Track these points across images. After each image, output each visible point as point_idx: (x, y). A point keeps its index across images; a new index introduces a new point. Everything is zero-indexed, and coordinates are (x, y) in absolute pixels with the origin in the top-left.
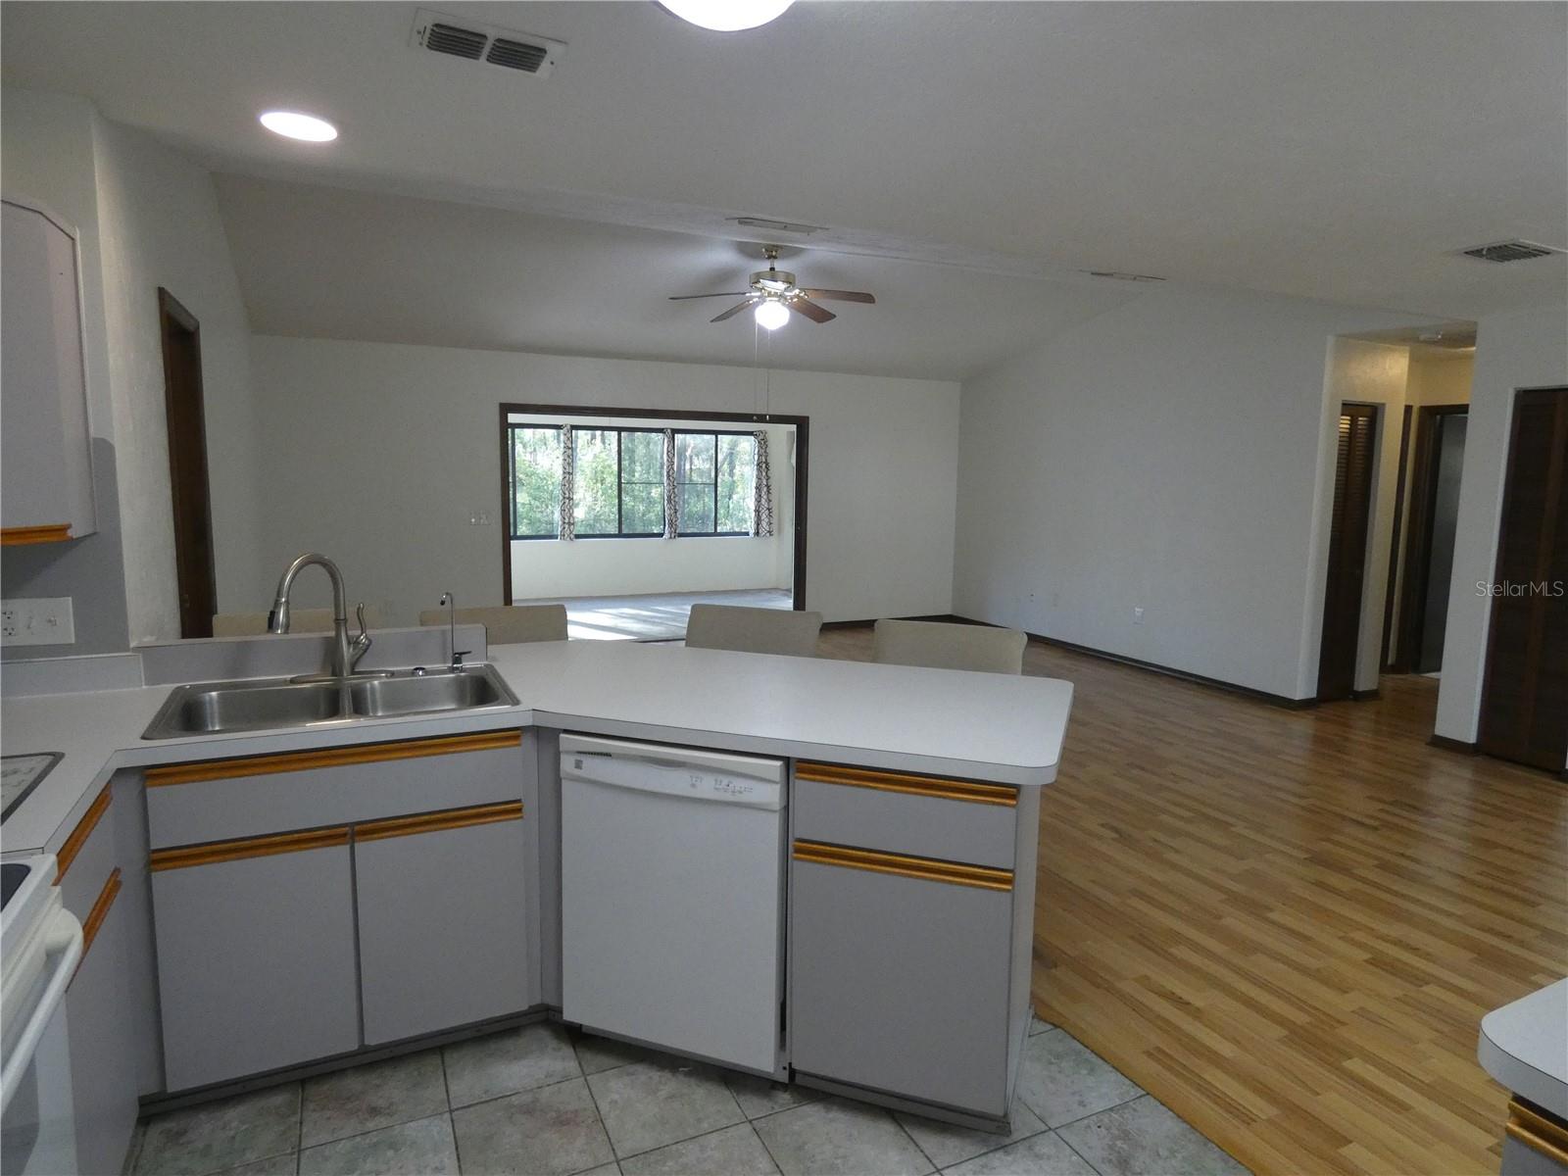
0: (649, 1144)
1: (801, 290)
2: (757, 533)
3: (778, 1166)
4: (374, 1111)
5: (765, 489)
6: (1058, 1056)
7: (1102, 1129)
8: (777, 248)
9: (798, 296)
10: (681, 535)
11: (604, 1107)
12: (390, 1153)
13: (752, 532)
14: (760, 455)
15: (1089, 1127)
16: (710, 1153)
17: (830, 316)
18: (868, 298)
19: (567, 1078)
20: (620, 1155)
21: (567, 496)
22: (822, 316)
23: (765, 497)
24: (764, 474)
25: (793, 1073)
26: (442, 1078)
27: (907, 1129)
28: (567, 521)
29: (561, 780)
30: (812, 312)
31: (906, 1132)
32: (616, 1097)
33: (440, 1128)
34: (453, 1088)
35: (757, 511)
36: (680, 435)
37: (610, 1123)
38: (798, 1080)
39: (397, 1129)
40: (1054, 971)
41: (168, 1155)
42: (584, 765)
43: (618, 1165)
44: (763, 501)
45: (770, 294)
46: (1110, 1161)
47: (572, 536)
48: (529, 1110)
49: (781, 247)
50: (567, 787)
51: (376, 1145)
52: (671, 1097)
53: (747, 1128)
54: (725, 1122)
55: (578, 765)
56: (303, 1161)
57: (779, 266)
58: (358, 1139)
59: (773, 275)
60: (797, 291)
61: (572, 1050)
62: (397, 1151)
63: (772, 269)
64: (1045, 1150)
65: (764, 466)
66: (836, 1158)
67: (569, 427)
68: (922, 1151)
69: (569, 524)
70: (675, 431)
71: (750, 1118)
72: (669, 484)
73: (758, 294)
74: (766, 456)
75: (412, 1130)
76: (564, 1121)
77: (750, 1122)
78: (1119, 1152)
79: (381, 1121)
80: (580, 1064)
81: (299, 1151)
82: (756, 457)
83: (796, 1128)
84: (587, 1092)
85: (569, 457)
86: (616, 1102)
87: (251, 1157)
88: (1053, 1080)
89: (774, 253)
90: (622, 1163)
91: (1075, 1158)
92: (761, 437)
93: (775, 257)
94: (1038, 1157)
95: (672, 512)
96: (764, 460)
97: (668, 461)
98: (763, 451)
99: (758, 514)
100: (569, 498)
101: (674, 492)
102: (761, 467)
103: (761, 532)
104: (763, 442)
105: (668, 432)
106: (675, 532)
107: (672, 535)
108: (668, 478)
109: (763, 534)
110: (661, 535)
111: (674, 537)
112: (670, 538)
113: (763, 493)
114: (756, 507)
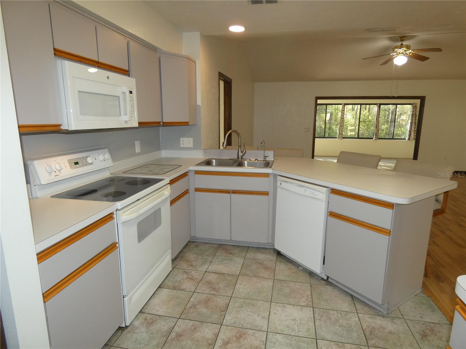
0: (283, 279)
1: (412, 50)
2: (409, 139)
3: (312, 294)
4: (230, 253)
5: (414, 124)
6: (423, 304)
7: (424, 326)
8: (404, 37)
9: (411, 53)
10: (379, 139)
11: (277, 268)
12: (230, 261)
13: (407, 139)
14: (413, 112)
15: (419, 323)
16: (296, 286)
17: (428, 58)
18: (439, 50)
19: (272, 261)
20: (275, 278)
21: (341, 125)
22: (423, 59)
23: (414, 126)
24: (414, 118)
25: (328, 277)
26: (246, 253)
27: (354, 301)
28: (340, 133)
29: (277, 187)
30: (419, 57)
31: (354, 302)
32: (281, 268)
33: (241, 261)
34: (247, 254)
35: (410, 131)
36: (383, 106)
37: (276, 272)
38: (329, 280)
39: (233, 258)
40: (441, 283)
41: (195, 248)
42: (282, 184)
43: (274, 280)
44: (413, 128)
45: (400, 53)
46: (420, 333)
47: (342, 138)
48: (260, 264)
49: (405, 36)
50: (278, 189)
51: (229, 259)
52: (294, 272)
53: (310, 285)
54: (304, 282)
55: (281, 184)
56: (215, 257)
57: (405, 43)
58: (225, 257)
59: (401, 46)
60: (410, 51)
61: (276, 256)
62: (231, 261)
63: (402, 44)
64: (396, 322)
65: (414, 115)
66: (329, 299)
67: (344, 104)
68: (355, 307)
69: (341, 134)
70: (380, 104)
71: (311, 283)
72: (376, 122)
73: (395, 54)
74: (416, 112)
75: (236, 259)
76: (266, 268)
77: (311, 284)
78: (425, 333)
79: (231, 256)
80: (276, 259)
81: (215, 255)
82: (412, 112)
83: (322, 289)
84: (275, 265)
85: (343, 113)
86: (280, 269)
87: (207, 253)
88: (415, 308)
89: (403, 39)
90: (275, 280)
91: (407, 328)
92: (415, 105)
93: (403, 40)
94: (394, 323)
95: (377, 131)
96: (415, 113)
97: (377, 114)
98: (415, 110)
99: (410, 133)
100: (342, 126)
101: (378, 125)
102: (413, 116)
103: (410, 138)
104: (415, 107)
105: (378, 104)
106: (377, 138)
107: (376, 139)
108: (376, 120)
109: (411, 139)
110: (372, 138)
111: (377, 139)
112: (375, 139)
113: (413, 125)
114: (409, 130)
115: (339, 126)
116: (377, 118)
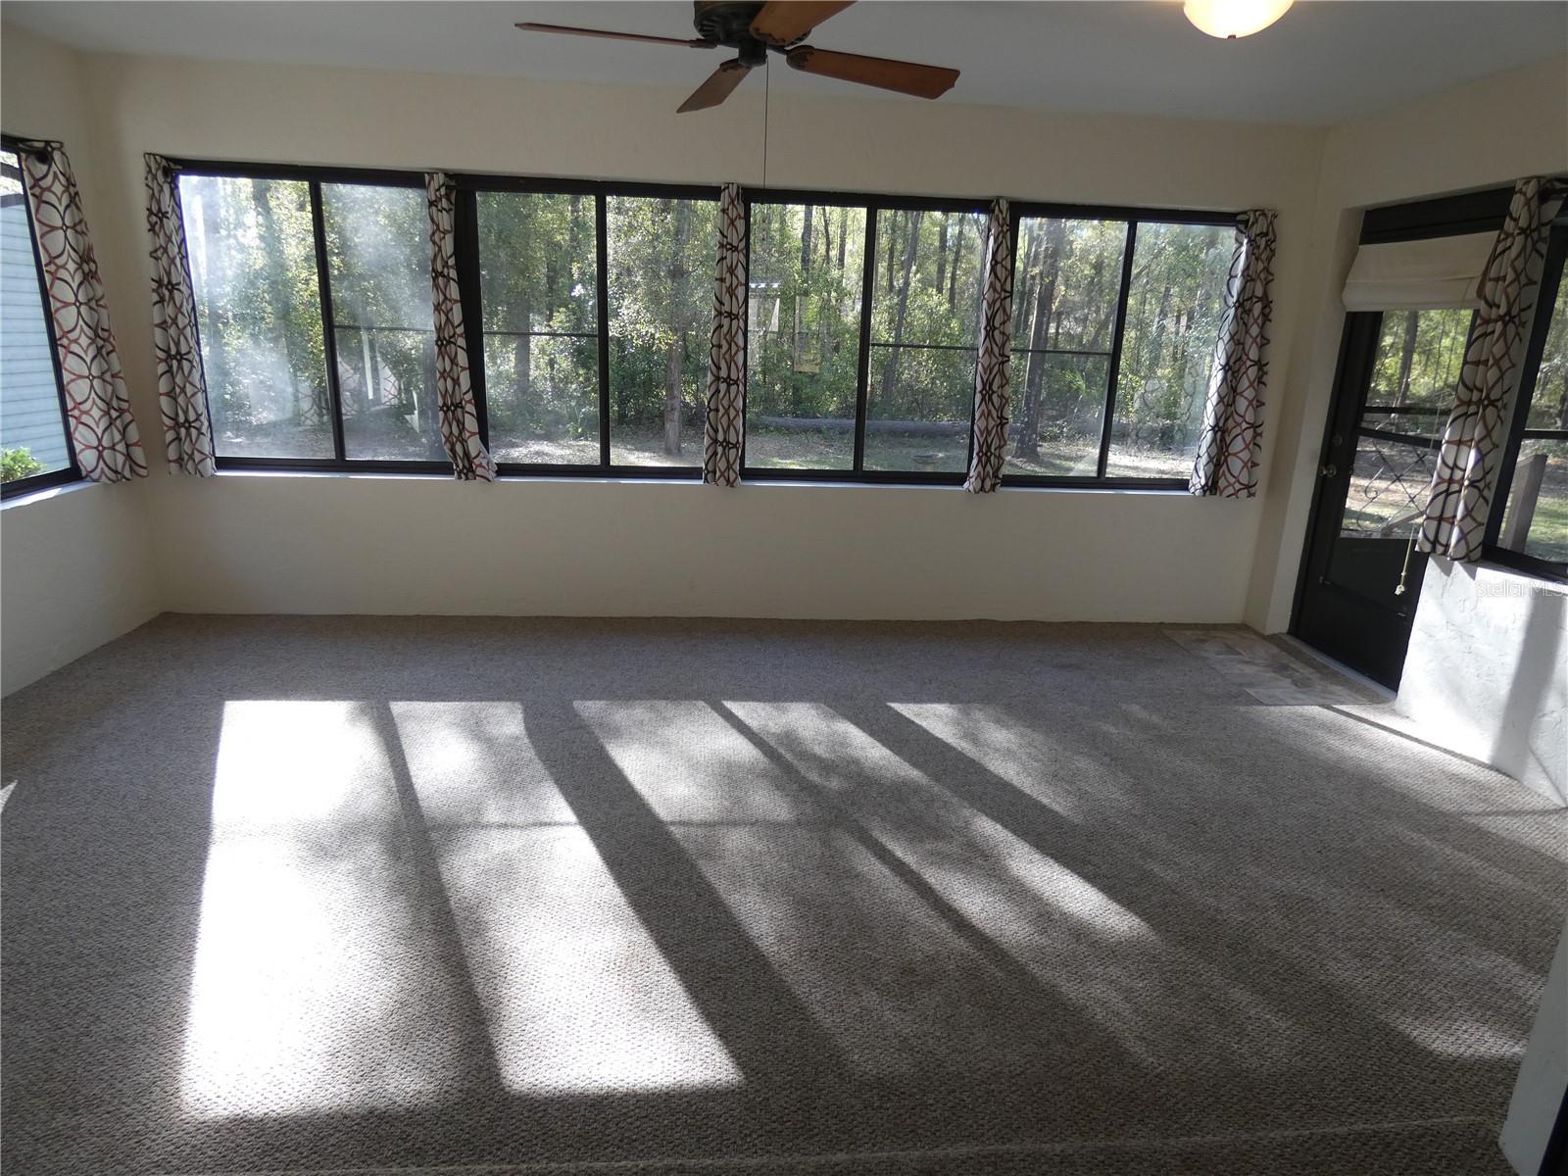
5: (1253, 372)
10: (1008, 482)
14: (1251, 279)
21: (723, 373)
23: (1249, 392)
24: (1255, 330)
35: (1221, 429)
44: (1242, 404)
65: (1257, 308)
72: (989, 352)
74: (1267, 281)
82: (1239, 284)
92: (1261, 225)
95: (992, 423)
96: (1259, 292)
97: (992, 285)
98: (1261, 266)
99: (1223, 439)
100: (729, 382)
101: (1002, 373)
102: (1249, 312)
103: (1222, 483)
104: (1262, 242)
105: (1004, 205)
106: (996, 476)
107: (988, 484)
108: (989, 335)
109: (1231, 490)
110: (959, 479)
111: (993, 487)
112: (982, 489)
113: (1245, 383)
114: (1217, 419)
115: (709, 378)
116: (990, 320)
